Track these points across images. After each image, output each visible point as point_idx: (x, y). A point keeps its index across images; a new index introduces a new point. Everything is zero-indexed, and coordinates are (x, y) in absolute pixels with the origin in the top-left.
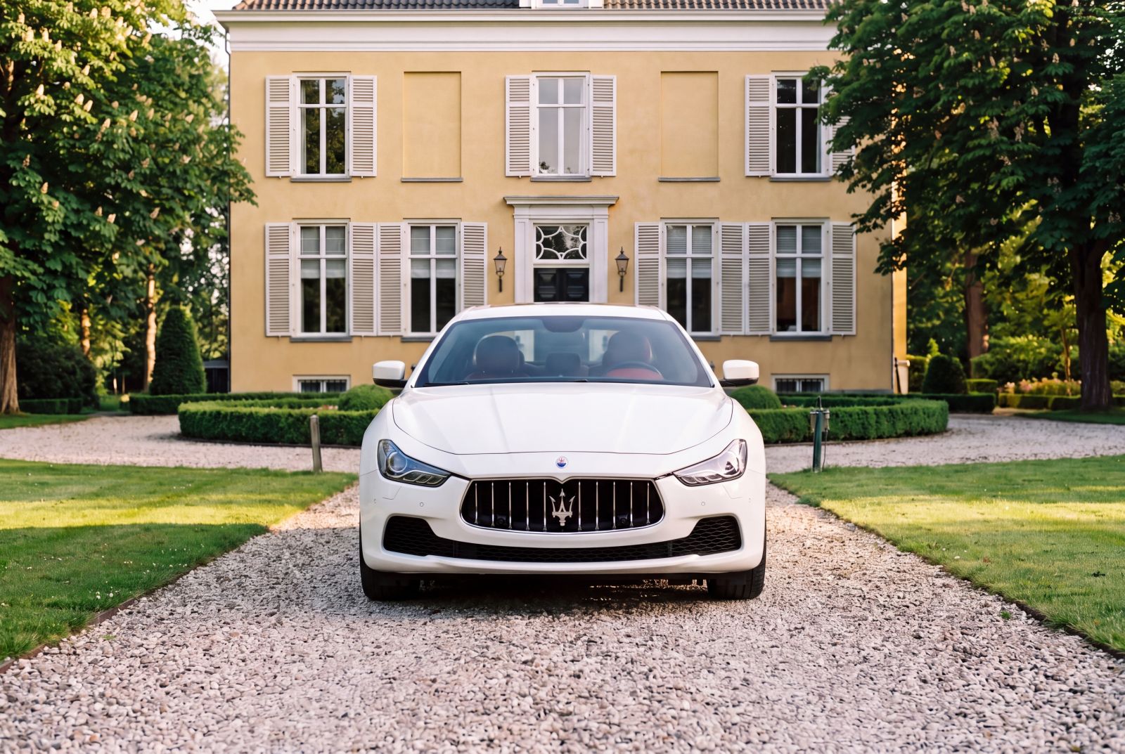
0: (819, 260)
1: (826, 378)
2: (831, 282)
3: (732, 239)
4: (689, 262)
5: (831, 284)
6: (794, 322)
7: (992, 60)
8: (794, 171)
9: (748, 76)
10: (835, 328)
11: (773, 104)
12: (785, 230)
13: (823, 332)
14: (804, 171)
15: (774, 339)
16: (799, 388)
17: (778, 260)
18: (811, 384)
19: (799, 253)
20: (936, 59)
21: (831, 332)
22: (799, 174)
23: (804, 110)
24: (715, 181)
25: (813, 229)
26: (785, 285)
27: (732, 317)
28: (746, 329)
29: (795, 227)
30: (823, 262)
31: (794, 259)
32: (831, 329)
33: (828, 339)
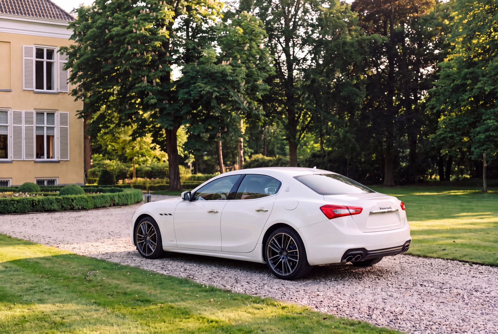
0: (53, 128)
1: (57, 179)
2: (59, 137)
3: (17, 117)
5: (59, 138)
6: (43, 155)
7: (145, 53)
8: (43, 89)
9: (24, 46)
10: (61, 157)
11: (34, 59)
12: (40, 114)
13: (56, 159)
14: (47, 89)
15: (35, 162)
16: (46, 183)
17: (37, 127)
18: (51, 182)
19: (45, 125)
21: (60, 159)
22: (45, 90)
23: (47, 63)
24: (9, 91)
25: (51, 115)
26: (40, 139)
27: (18, 152)
28: (24, 158)
29: (43, 113)
30: (55, 129)
31: (43, 127)
32: (59, 158)
33: (58, 162)
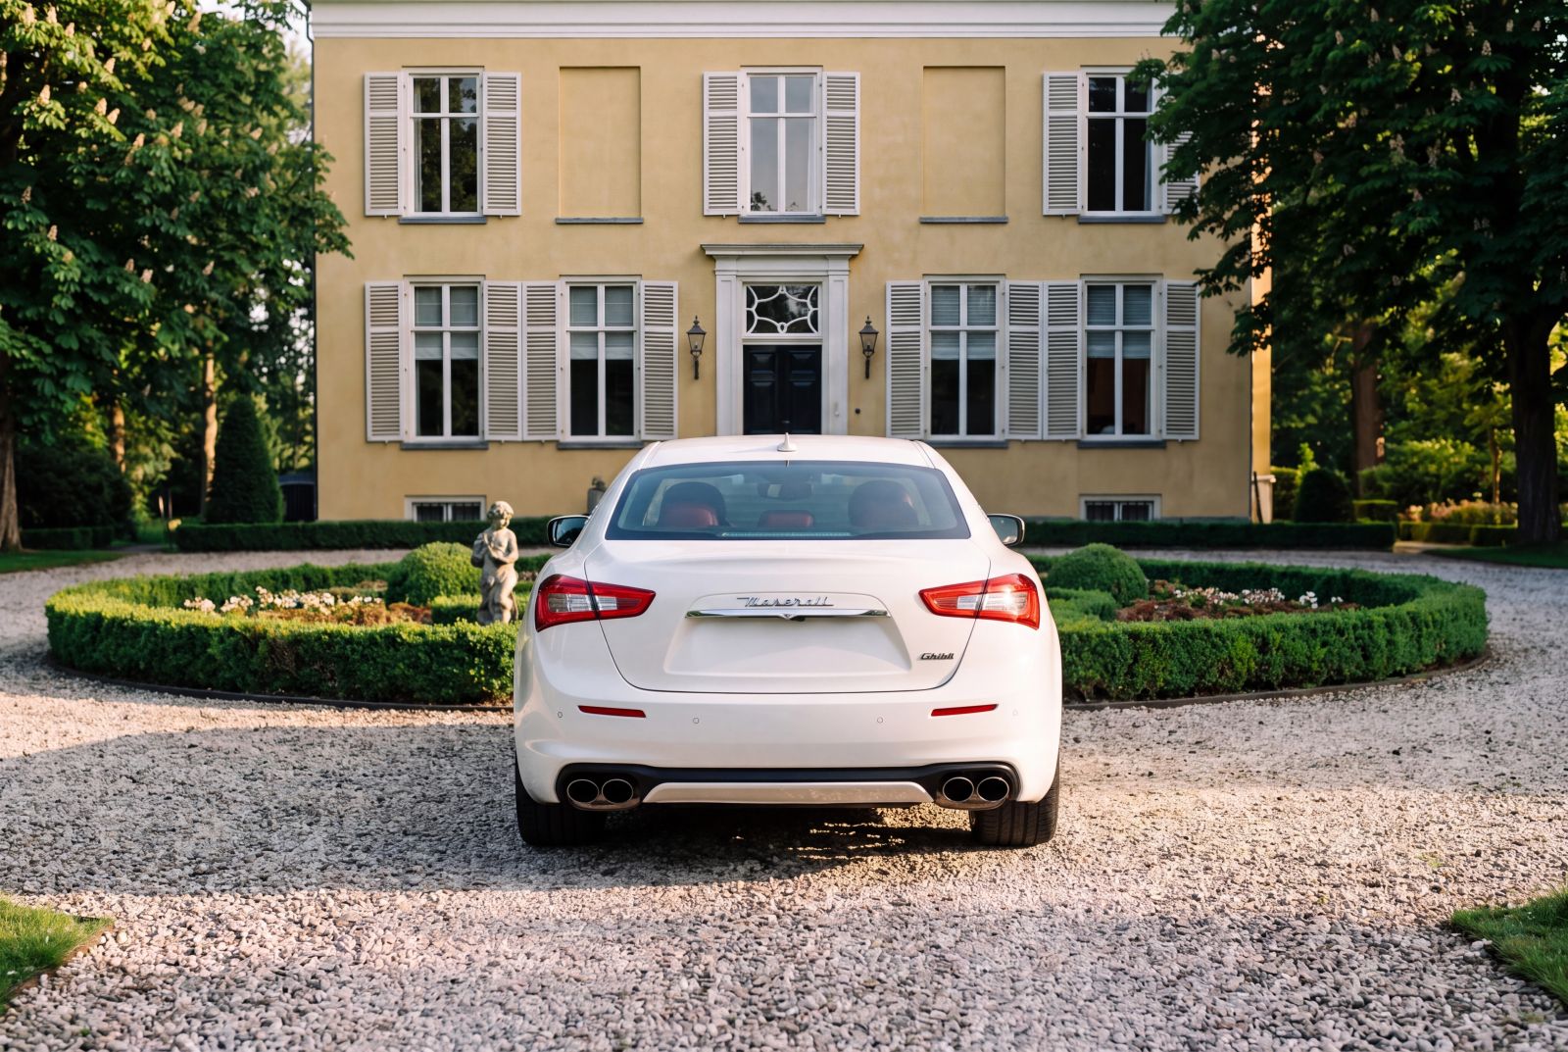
0: (1147, 334)
1: (1157, 501)
2: (1165, 364)
3: (1023, 303)
4: (963, 337)
5: (1165, 368)
6: (1112, 422)
7: (1396, 51)
8: (1113, 208)
9: (1047, 74)
10: (1170, 431)
11: (1082, 112)
12: (1099, 291)
13: (1153, 435)
14: (1126, 208)
15: (1082, 446)
16: (1118, 514)
17: (1090, 334)
18: (1137, 509)
19: (1119, 325)
20: (1316, 48)
21: (1165, 436)
22: (1119, 211)
23: (1127, 122)
24: (1001, 222)
25: (1139, 291)
26: (1099, 370)
27: (1024, 415)
28: (1043, 432)
29: (1114, 288)
30: (1153, 336)
31: (1112, 333)
32: (1164, 431)
33: (1160, 445)
